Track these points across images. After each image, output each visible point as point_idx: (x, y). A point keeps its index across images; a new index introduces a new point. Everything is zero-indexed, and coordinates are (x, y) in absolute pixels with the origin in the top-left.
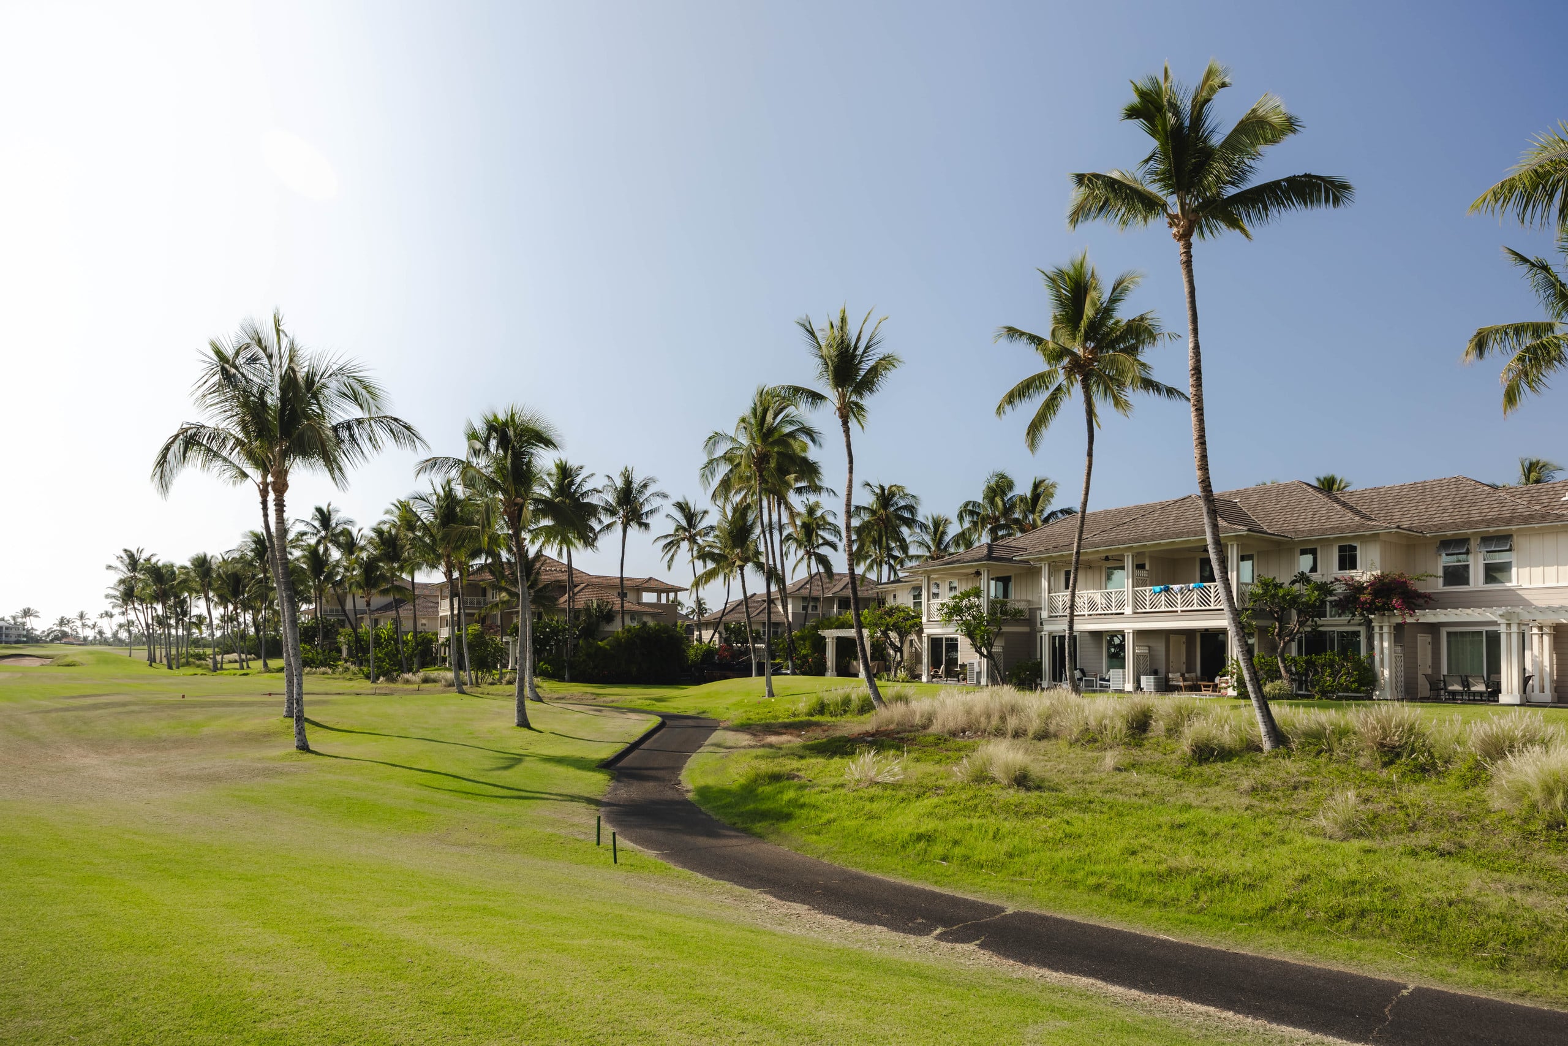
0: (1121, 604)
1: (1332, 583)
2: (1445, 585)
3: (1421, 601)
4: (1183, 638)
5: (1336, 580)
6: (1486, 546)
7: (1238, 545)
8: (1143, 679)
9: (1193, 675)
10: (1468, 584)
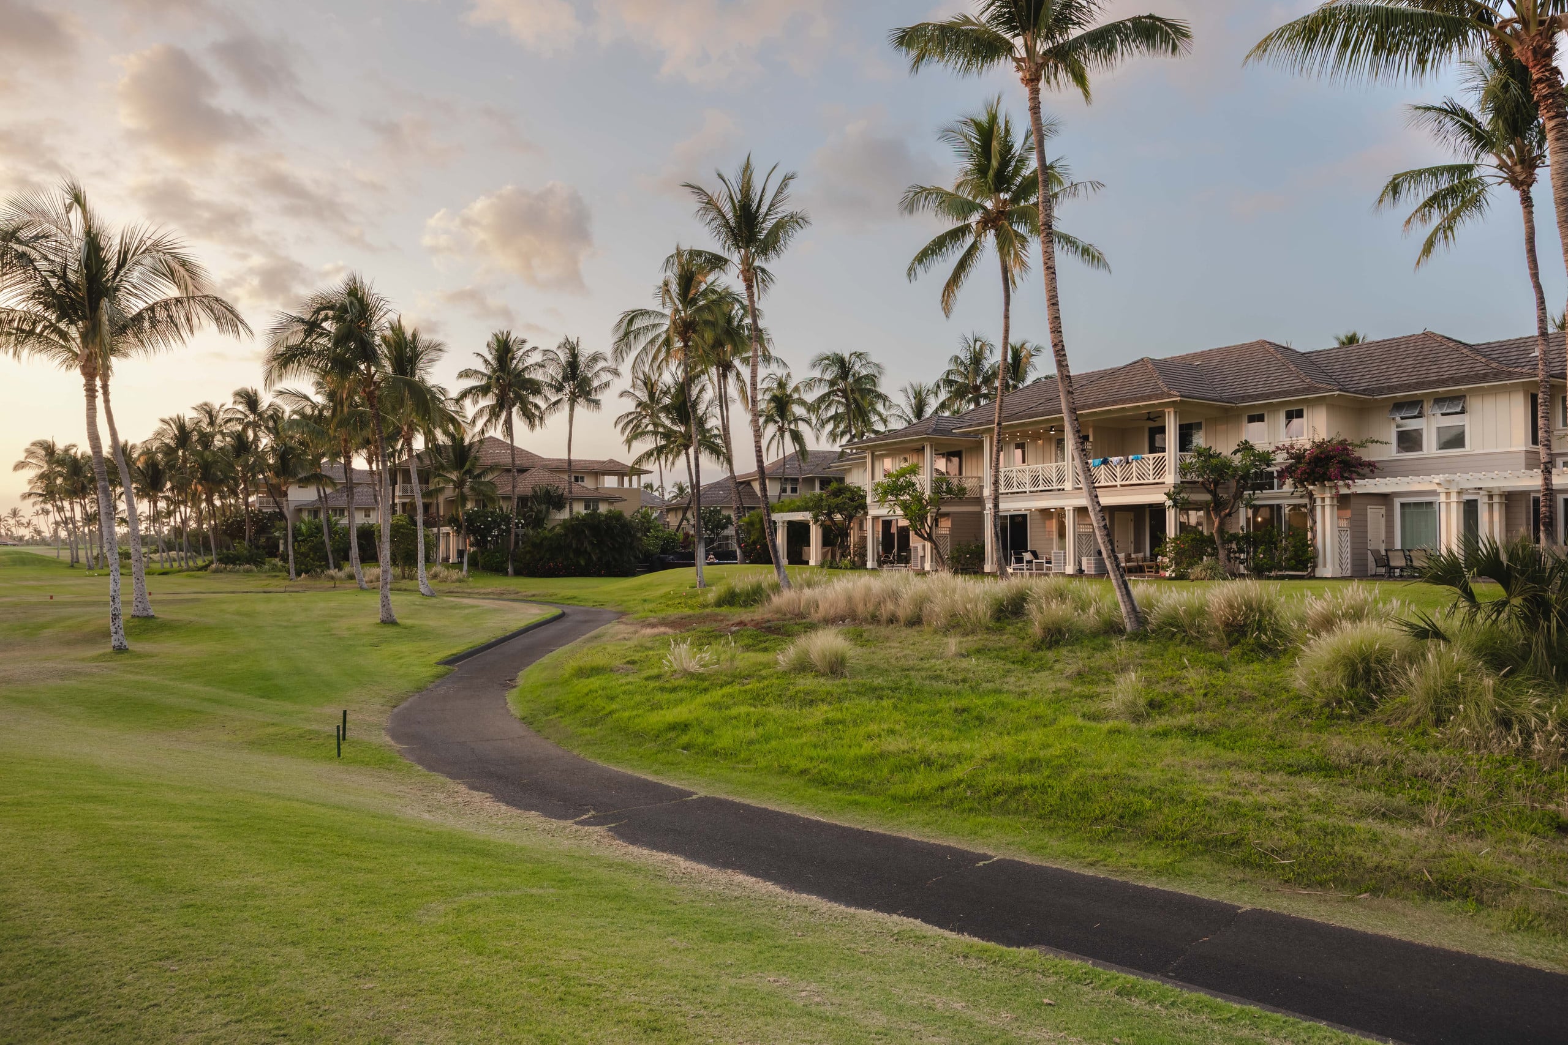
0: (1061, 480)
1: (1274, 452)
2: (1398, 452)
3: (1367, 470)
4: (1131, 515)
5: (1278, 448)
6: (1441, 408)
7: (1175, 412)
8: (1084, 560)
9: (1141, 555)
10: (1421, 450)
